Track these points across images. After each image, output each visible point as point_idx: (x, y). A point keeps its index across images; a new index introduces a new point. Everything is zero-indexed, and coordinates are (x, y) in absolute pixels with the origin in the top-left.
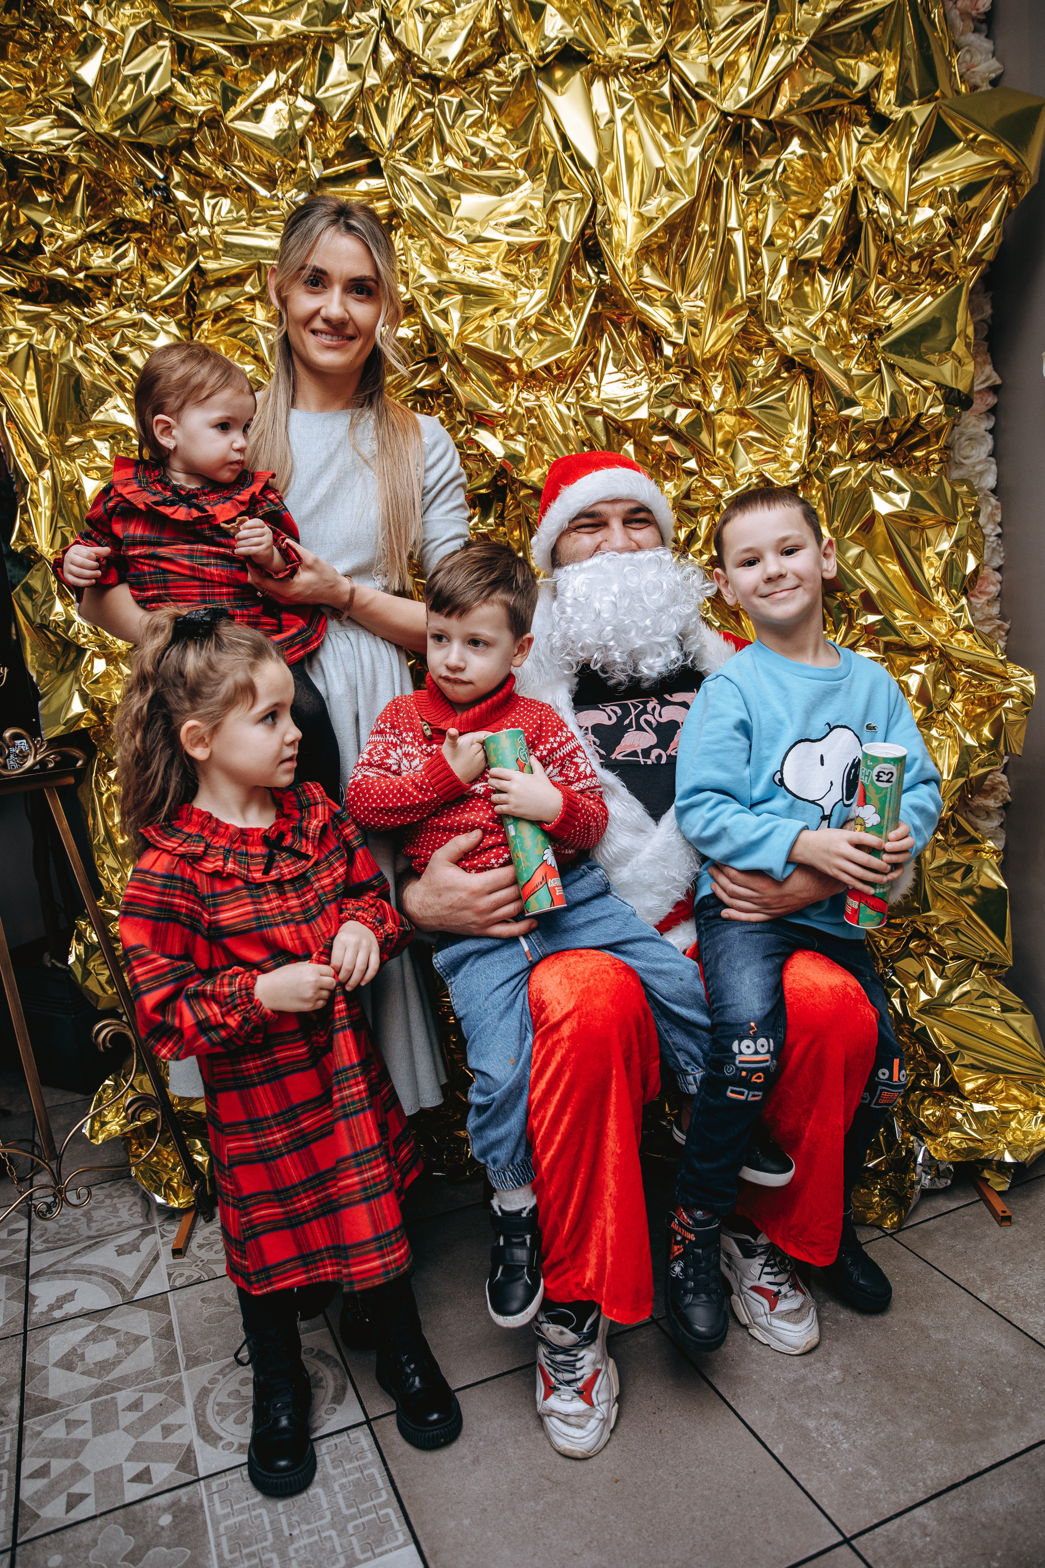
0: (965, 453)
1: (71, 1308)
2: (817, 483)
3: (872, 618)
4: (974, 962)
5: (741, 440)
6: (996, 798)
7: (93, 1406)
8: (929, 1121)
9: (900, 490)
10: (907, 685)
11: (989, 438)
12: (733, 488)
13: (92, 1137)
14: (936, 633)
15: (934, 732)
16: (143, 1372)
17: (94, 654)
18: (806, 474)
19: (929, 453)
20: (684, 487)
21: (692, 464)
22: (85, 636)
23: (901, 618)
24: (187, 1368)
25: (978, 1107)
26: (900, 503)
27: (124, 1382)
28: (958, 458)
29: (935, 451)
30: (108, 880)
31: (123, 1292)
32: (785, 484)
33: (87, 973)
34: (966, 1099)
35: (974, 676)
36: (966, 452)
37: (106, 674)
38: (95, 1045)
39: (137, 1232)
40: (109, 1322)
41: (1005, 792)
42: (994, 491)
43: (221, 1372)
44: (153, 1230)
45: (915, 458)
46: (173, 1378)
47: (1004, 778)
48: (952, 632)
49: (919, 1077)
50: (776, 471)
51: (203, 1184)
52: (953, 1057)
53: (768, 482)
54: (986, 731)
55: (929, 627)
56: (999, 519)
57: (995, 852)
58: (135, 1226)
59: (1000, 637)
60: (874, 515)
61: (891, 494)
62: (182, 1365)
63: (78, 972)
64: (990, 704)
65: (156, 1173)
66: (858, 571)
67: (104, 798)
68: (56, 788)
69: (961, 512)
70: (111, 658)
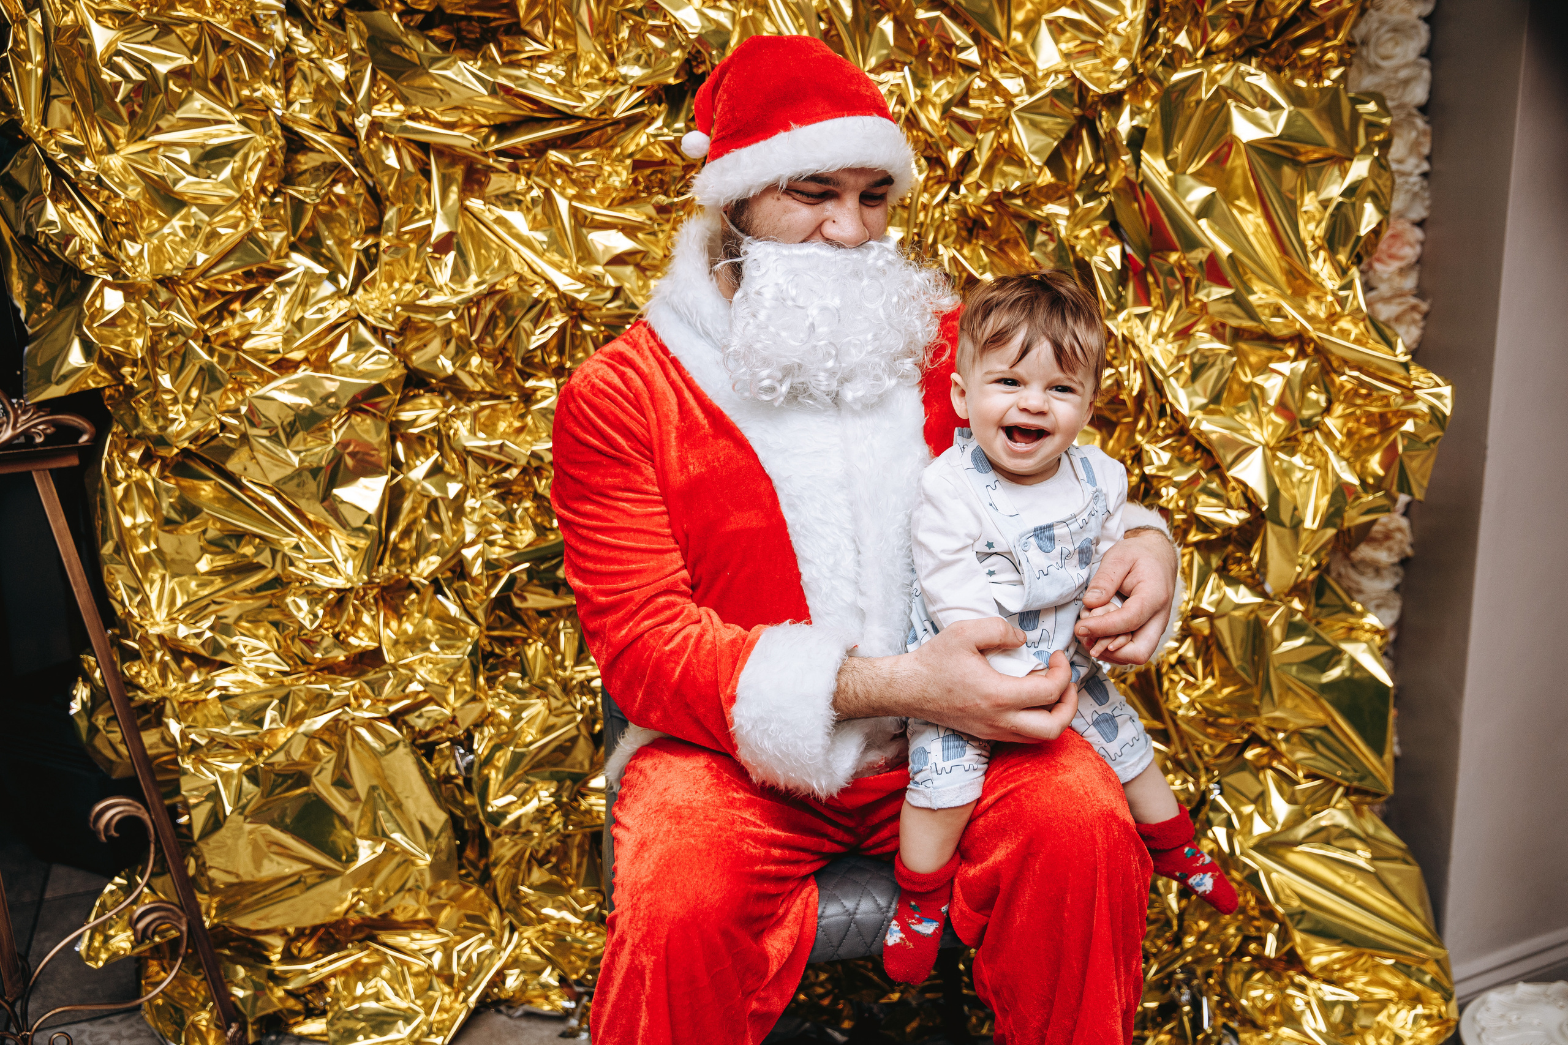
0: (1383, 51)
2: (1154, 89)
3: (1219, 292)
4: (1338, 785)
5: (1049, 22)
6: (1390, 549)
8: (1254, 1006)
9: (1274, 106)
10: (1261, 389)
11: (1424, 29)
12: (1031, 92)
13: (89, 958)
14: (1311, 319)
15: (1298, 460)
17: (105, 283)
18: (1138, 80)
19: (1324, 51)
20: (958, 90)
21: (972, 56)
22: (92, 258)
23: (1260, 295)
25: (1329, 992)
26: (1271, 126)
28: (1373, 58)
29: (1334, 48)
30: (122, 603)
32: (1107, 91)
33: (93, 730)
34: (1311, 976)
35: (1362, 384)
36: (1388, 48)
37: (124, 313)
38: (95, 833)
41: (1403, 542)
42: (1423, 109)
45: (1302, 58)
47: (1404, 523)
48: (1333, 318)
49: (1247, 939)
50: (1095, 69)
51: (243, 1029)
52: (1297, 916)
53: (1082, 88)
54: (1375, 463)
55: (1301, 309)
56: (1426, 150)
57: (1377, 631)
59: (1414, 322)
60: (1231, 142)
61: (1259, 110)
63: (83, 724)
64: (1385, 424)
65: (177, 1010)
66: (1203, 223)
67: (119, 491)
68: (51, 471)
69: (1362, 142)
70: (130, 291)
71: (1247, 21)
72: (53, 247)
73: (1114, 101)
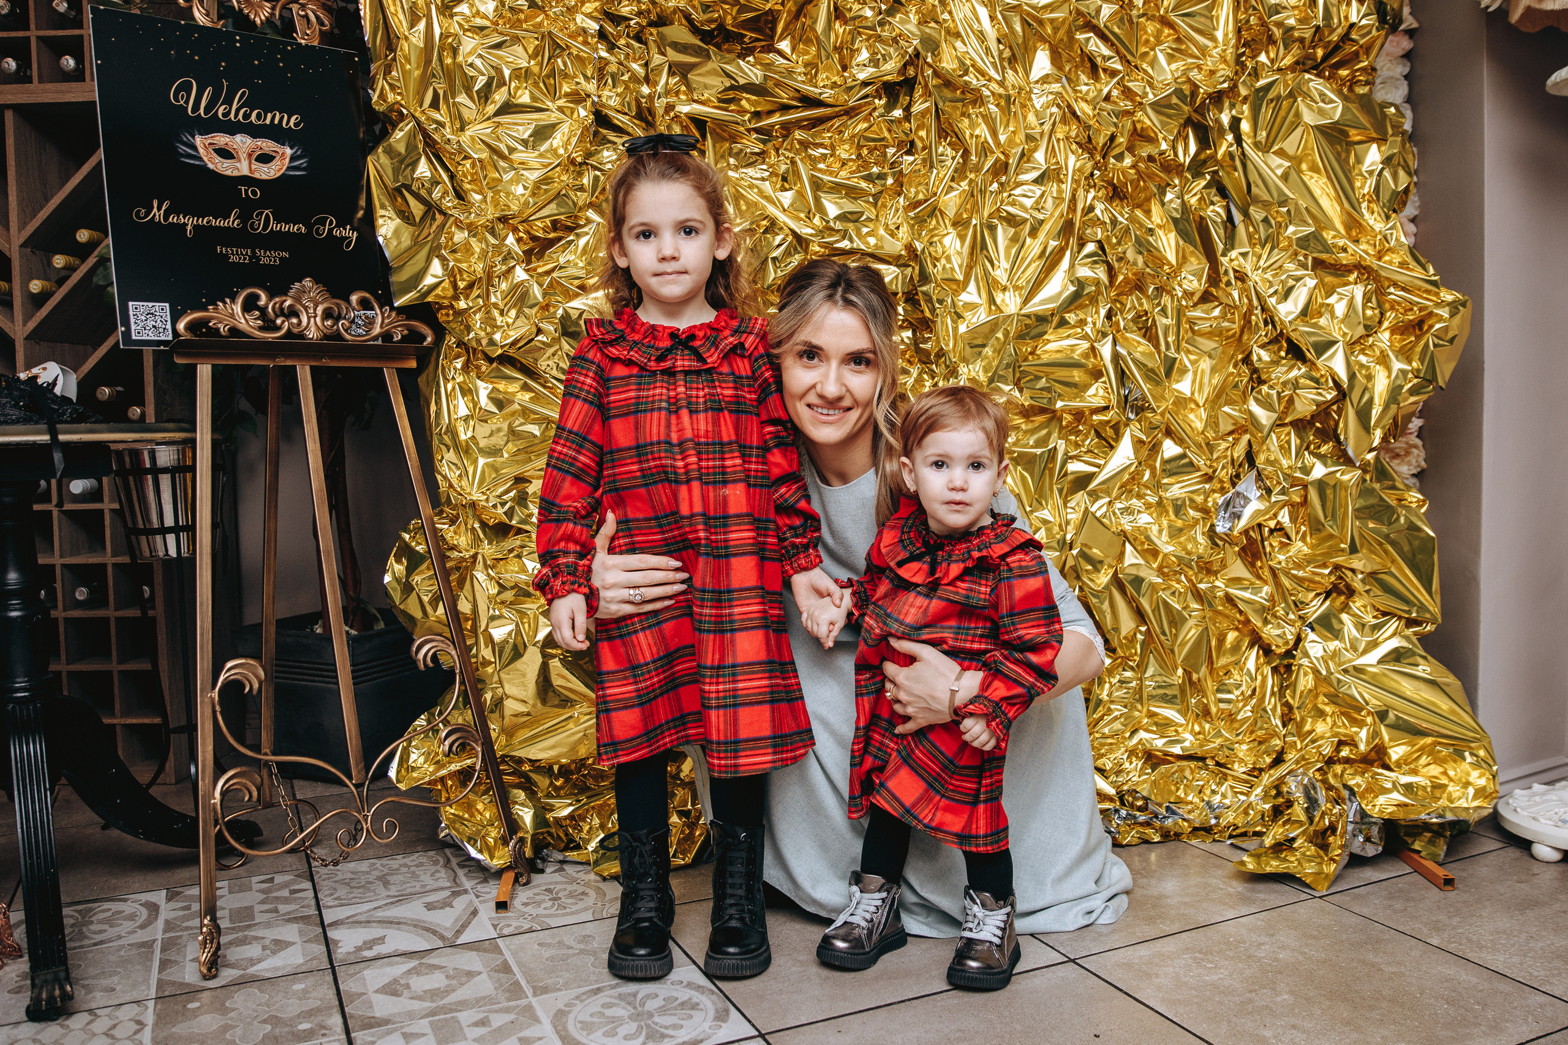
1: (378, 950)
3: (1303, 231)
5: (1162, 50)
6: (1409, 464)
7: (431, 1023)
9: (1332, 102)
10: (1333, 309)
11: (1404, 83)
12: (1154, 95)
13: (398, 781)
14: (1366, 252)
15: (1362, 359)
16: (484, 998)
17: (457, 222)
18: (1234, 82)
19: (1354, 76)
20: (1105, 90)
22: (451, 199)
24: (535, 995)
26: (1331, 115)
27: (463, 1005)
29: (1362, 71)
30: (446, 477)
31: (442, 938)
32: (1213, 90)
33: (407, 591)
34: (1389, 768)
35: (1404, 299)
38: (416, 661)
39: (447, 893)
40: (431, 960)
41: (1419, 456)
43: (577, 998)
44: (466, 892)
45: (1340, 76)
46: (523, 1002)
47: (1419, 442)
48: (1381, 253)
52: (1382, 714)
55: (1358, 246)
57: (1418, 501)
58: (443, 889)
60: (1303, 125)
61: (1320, 105)
62: (529, 992)
63: (396, 592)
64: (1420, 330)
67: (450, 386)
68: (398, 370)
69: (1390, 132)
70: (472, 229)
71: (1307, 43)
72: (423, 192)
73: (1217, 98)
